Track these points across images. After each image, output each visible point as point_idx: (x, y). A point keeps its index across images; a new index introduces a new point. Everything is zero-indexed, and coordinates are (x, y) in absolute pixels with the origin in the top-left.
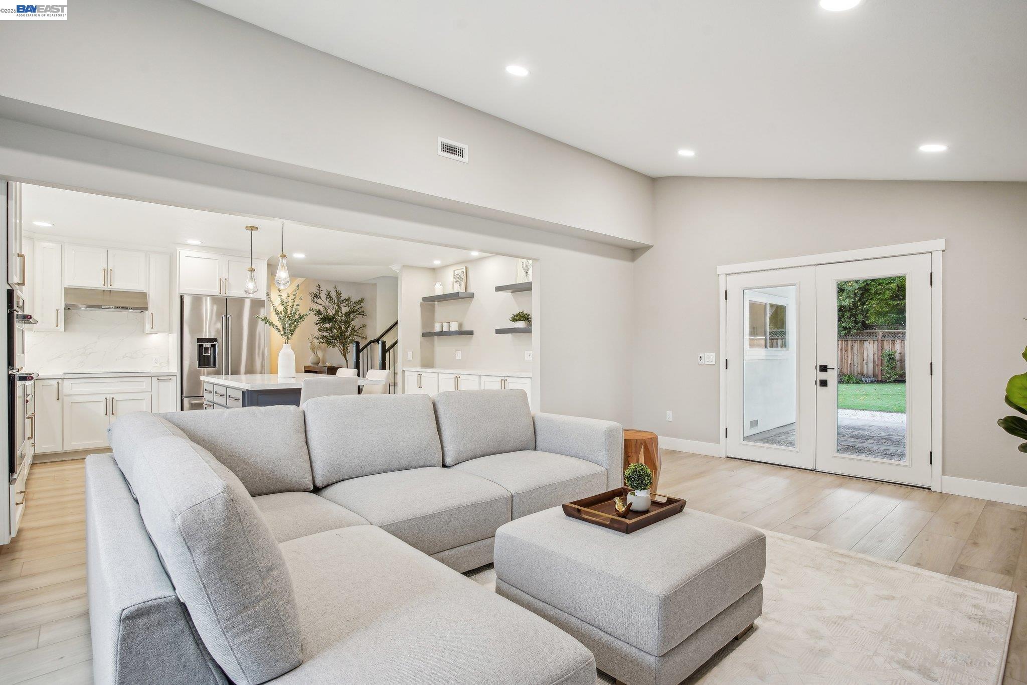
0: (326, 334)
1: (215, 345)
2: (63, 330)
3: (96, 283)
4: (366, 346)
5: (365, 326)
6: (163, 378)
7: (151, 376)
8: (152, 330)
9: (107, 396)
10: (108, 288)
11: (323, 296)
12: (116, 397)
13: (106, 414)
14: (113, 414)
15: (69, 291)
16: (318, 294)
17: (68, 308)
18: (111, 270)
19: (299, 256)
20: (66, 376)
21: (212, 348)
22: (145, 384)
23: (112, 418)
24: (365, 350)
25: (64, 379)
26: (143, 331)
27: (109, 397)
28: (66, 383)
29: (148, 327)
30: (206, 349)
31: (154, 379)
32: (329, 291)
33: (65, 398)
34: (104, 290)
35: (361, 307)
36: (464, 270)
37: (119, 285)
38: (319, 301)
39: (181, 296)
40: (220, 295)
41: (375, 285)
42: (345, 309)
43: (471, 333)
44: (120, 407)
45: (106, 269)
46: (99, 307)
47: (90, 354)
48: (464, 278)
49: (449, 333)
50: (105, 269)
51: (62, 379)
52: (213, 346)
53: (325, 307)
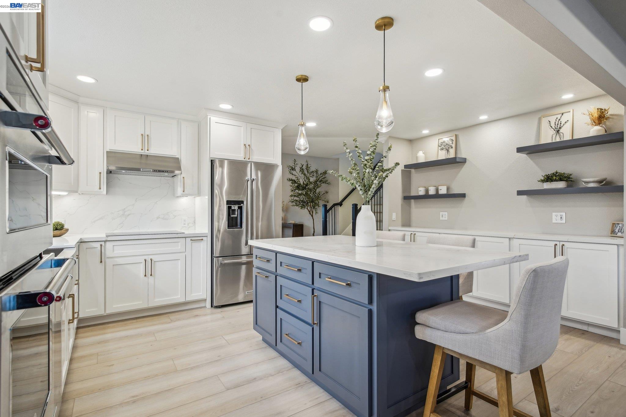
0: (296, 198)
1: (242, 207)
2: (105, 192)
3: (135, 147)
4: (331, 208)
5: (327, 192)
6: (197, 238)
7: (186, 237)
8: (184, 193)
9: (146, 257)
10: (145, 152)
11: (298, 169)
12: (155, 258)
13: (145, 276)
14: (151, 275)
15: (111, 155)
16: (294, 167)
17: (109, 172)
18: (148, 135)
19: (311, 124)
20: (109, 239)
21: (239, 210)
22: (179, 245)
23: (151, 279)
24: (330, 212)
25: (107, 241)
26: (174, 194)
27: (148, 258)
28: (109, 245)
29: (179, 191)
30: (234, 210)
31: (188, 240)
32: (302, 164)
33: (107, 260)
34: (142, 155)
35: (325, 177)
36: (454, 138)
37: (155, 150)
38: (294, 172)
39: (212, 160)
40: (244, 160)
41: (338, 159)
42: (312, 179)
43: (463, 196)
44: (159, 268)
45: (144, 135)
46: (138, 170)
47: (128, 215)
48: (454, 146)
49: (437, 196)
50: (142, 135)
51: (105, 241)
52: (240, 208)
53: (297, 178)
